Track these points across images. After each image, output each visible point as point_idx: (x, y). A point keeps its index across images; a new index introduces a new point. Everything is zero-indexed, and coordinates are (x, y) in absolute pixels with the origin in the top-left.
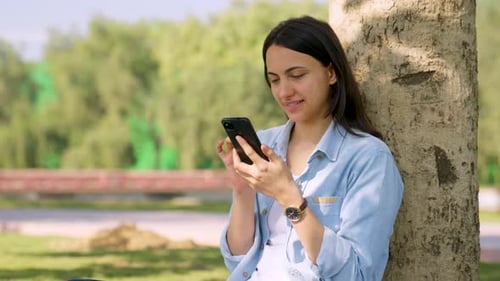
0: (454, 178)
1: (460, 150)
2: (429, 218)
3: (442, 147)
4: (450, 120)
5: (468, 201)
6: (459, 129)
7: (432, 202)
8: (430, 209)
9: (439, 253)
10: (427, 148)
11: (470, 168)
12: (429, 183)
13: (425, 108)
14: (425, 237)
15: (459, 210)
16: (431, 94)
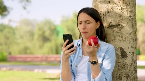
0: (127, 57)
1: (129, 48)
2: (118, 68)
3: (122, 47)
4: (125, 39)
5: (131, 63)
6: (128, 42)
7: (119, 64)
8: (118, 66)
9: (122, 79)
10: (118, 47)
11: (132, 53)
12: (119, 58)
13: (117, 36)
14: (117, 74)
15: (128, 66)
16: (119, 31)
